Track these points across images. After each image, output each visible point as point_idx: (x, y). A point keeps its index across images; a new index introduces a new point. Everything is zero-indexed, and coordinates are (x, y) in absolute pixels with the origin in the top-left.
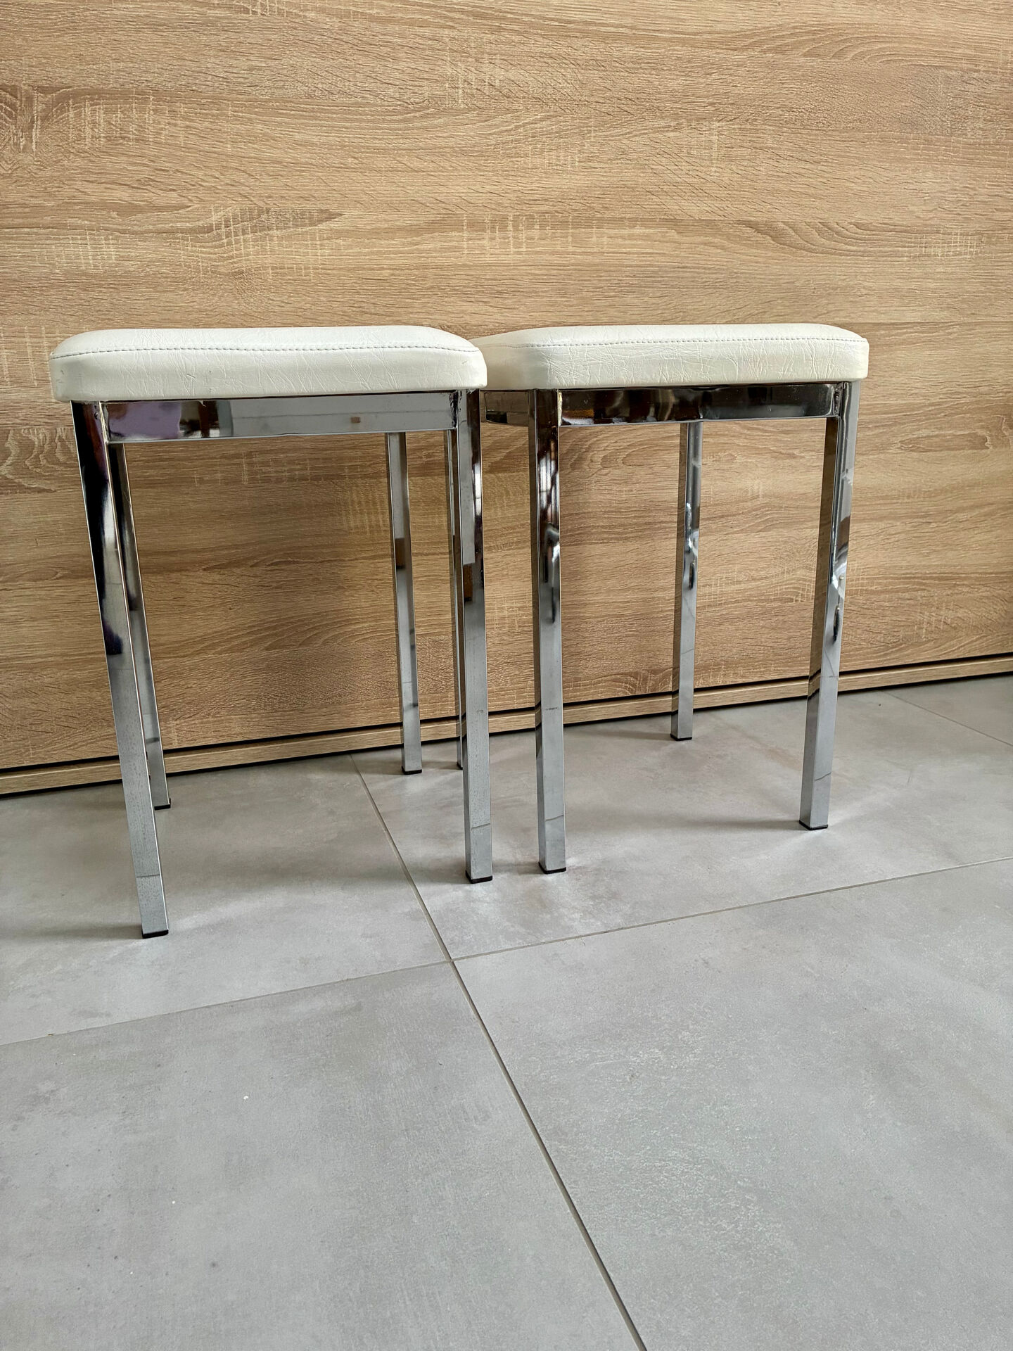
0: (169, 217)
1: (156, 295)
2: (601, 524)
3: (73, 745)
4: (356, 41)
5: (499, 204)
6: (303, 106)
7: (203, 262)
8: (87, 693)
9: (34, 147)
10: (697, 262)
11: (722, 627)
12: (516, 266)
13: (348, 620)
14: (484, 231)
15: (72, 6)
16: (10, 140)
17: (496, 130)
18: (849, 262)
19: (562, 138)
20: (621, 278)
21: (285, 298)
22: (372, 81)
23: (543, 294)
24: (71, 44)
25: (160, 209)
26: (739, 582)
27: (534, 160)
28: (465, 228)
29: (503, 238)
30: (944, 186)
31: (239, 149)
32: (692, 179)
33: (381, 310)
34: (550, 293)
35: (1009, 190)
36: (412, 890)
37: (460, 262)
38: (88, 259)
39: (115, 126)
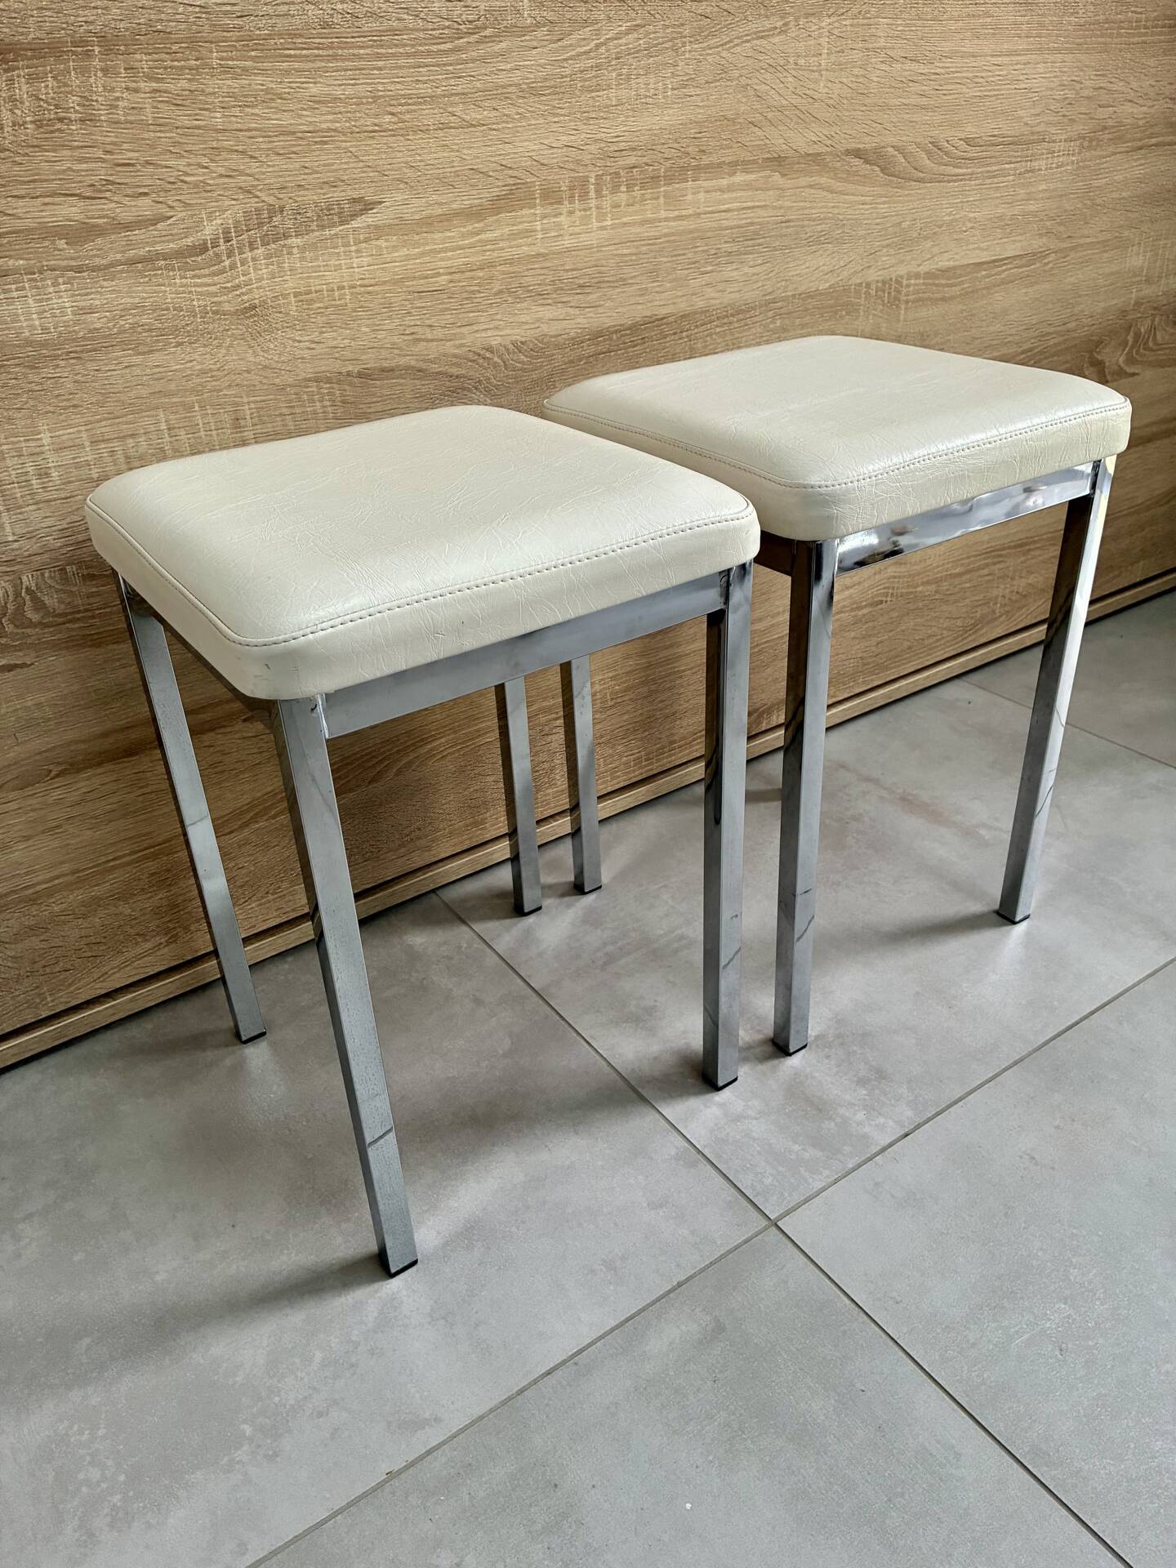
0: (142, 237)
1: (138, 359)
3: (102, 975)
5: (578, 162)
6: (317, 41)
7: (199, 299)
8: (112, 910)
10: (801, 212)
12: (601, 247)
13: (422, 740)
14: (560, 203)
17: (573, 53)
18: (956, 189)
19: (652, 57)
20: (719, 246)
21: (315, 336)
23: (632, 281)
25: (128, 227)
27: (620, 93)
28: (538, 201)
29: (584, 210)
30: (1053, 82)
31: (234, 119)
32: (800, 100)
33: (439, 333)
34: (640, 278)
35: (1113, 80)
36: (657, 1115)
37: (533, 251)
38: (32, 319)
39: (46, 102)
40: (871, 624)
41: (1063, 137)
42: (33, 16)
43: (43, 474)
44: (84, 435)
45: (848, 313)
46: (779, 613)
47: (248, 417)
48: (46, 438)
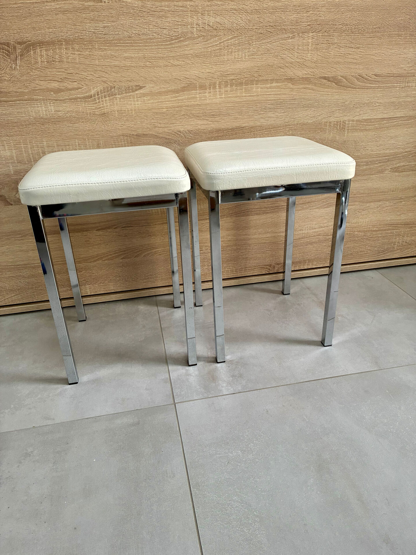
0: (74, 93)
1: (71, 125)
2: (256, 207)
4: (149, 11)
5: (213, 77)
6: (127, 41)
7: (89, 110)
9: (18, 67)
10: (300, 96)
11: (307, 246)
12: (220, 103)
13: (153, 248)
14: (206, 89)
15: (29, 6)
16: (8, 65)
17: (211, 45)
18: (371, 92)
19: (240, 46)
20: (266, 106)
21: (123, 123)
22: (156, 28)
23: (232, 115)
24: (30, 23)
25: (71, 90)
26: (315, 228)
27: (228, 57)
28: (198, 89)
29: (214, 92)
31: (101, 62)
32: (299, 60)
33: (163, 125)
34: (235, 114)
36: (167, 368)
37: (196, 103)
38: (43, 112)
39: (50, 56)
42: (47, 34)
44: (55, 144)
47: (102, 144)
48: (45, 143)
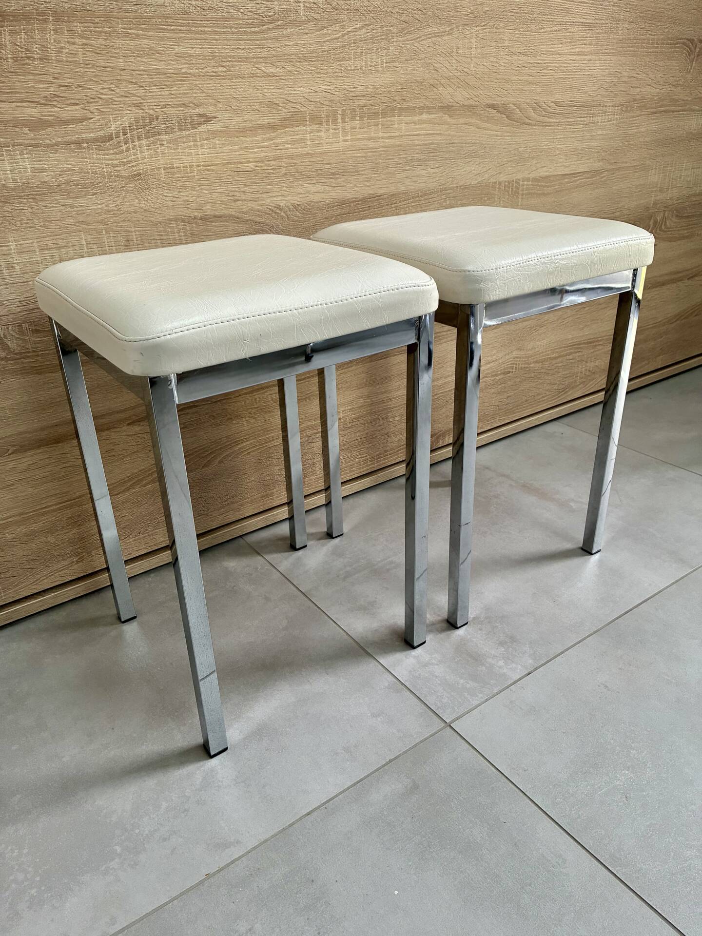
0: (74, 129)
1: (70, 201)
3: (37, 580)
5: (332, 101)
6: (180, 21)
7: (107, 168)
8: (43, 539)
10: (460, 138)
12: (345, 151)
14: (321, 124)
17: (329, 38)
18: (550, 131)
19: (374, 43)
20: (413, 155)
21: (175, 194)
23: (362, 173)
25: (66, 122)
27: (356, 63)
28: (308, 122)
29: (335, 129)
30: (605, 72)
31: (131, 64)
32: (459, 74)
33: (249, 196)
34: (367, 171)
35: (639, 72)
36: (377, 664)
37: (305, 151)
38: (7, 174)
39: (20, 47)
40: (503, 385)
41: (611, 104)
43: (11, 267)
44: (36, 245)
45: (489, 199)
46: (449, 376)
47: (135, 240)
